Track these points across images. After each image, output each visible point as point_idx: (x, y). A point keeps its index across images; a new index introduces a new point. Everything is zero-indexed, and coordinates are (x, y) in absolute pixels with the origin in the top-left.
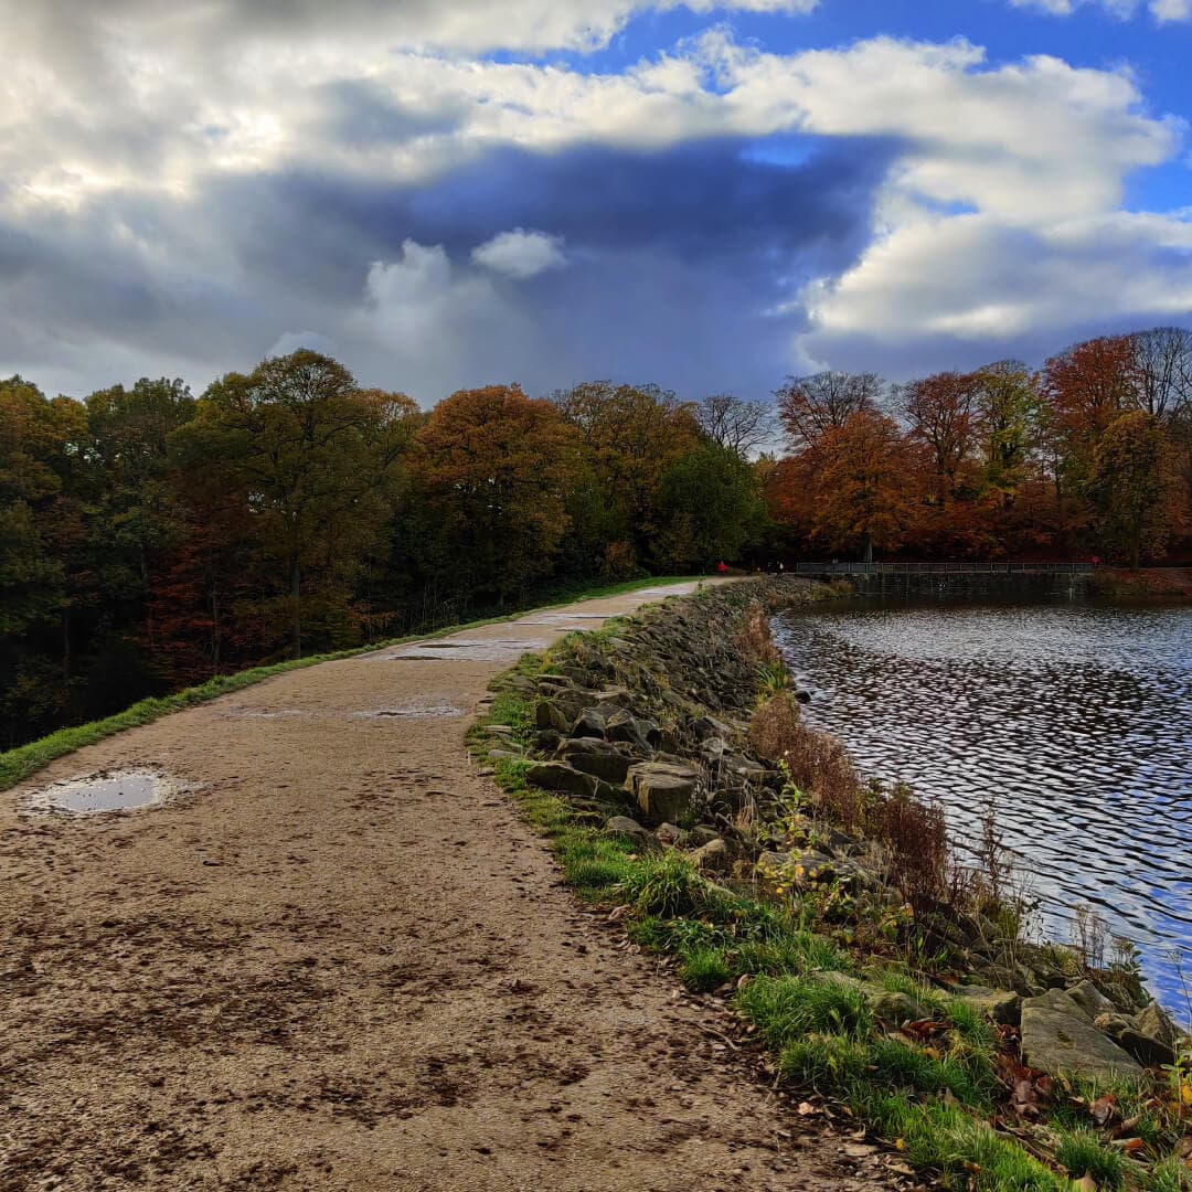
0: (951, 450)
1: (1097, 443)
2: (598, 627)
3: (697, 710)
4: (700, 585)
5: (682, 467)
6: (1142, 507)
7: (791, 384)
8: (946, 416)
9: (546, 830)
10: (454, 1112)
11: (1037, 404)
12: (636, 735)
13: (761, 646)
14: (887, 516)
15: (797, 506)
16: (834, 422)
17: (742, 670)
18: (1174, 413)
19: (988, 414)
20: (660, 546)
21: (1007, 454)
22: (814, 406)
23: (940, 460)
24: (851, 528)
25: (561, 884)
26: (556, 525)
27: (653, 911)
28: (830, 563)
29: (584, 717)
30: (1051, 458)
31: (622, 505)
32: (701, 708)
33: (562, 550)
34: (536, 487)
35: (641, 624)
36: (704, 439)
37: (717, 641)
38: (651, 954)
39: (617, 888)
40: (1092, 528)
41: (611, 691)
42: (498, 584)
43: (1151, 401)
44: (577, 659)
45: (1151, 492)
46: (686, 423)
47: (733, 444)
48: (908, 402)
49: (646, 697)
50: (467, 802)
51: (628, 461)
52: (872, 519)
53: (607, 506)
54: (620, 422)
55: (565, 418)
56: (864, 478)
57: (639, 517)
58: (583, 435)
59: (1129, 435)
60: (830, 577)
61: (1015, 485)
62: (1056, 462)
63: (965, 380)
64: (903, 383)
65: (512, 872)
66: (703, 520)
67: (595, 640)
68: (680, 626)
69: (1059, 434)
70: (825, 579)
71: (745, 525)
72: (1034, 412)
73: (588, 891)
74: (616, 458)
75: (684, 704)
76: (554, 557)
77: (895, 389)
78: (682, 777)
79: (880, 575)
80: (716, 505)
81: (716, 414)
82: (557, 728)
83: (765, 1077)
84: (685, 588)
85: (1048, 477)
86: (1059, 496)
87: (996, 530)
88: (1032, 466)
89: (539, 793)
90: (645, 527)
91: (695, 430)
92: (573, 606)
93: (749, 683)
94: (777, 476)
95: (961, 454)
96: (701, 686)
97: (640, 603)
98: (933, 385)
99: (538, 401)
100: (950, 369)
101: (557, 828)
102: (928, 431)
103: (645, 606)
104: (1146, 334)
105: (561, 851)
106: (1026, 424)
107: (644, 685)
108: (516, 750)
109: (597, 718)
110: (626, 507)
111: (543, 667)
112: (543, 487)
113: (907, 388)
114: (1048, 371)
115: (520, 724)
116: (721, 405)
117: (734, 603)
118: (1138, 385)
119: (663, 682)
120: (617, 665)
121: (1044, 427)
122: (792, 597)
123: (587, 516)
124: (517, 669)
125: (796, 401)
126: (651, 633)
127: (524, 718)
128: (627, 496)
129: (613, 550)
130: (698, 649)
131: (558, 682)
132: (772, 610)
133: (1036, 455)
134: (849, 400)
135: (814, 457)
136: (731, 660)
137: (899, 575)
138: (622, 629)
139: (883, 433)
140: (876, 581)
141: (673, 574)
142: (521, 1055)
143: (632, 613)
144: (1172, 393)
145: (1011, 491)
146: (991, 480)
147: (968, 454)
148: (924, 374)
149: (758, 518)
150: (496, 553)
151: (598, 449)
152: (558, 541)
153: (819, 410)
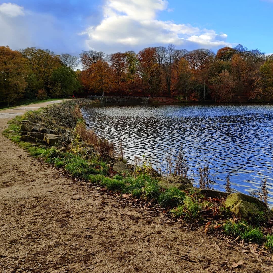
0: (120, 70)
1: (150, 70)
2: (37, 110)
3: (63, 128)
4: (63, 101)
5: (57, 71)
6: (158, 84)
7: (83, 53)
8: (119, 62)
9: (25, 148)
10: (9, 188)
11: (137, 61)
12: (47, 132)
13: (78, 114)
14: (107, 85)
15: (86, 82)
16: (94, 62)
17: (74, 119)
18: (163, 65)
19: (128, 63)
20: (53, 91)
21: (132, 72)
22: (89, 58)
23: (118, 73)
24: (99, 88)
25: (29, 156)
26: (23, 85)
27: (49, 157)
28: (95, 96)
29: (33, 128)
30: (141, 73)
31: (42, 80)
32: (63, 127)
33: (25, 92)
34: (16, 74)
35: (48, 109)
36: (62, 64)
37: (67, 113)
38: (49, 164)
39: (42, 155)
40: (149, 89)
41: (40, 123)
42: (7, 100)
43: (159, 62)
44: (32, 117)
45: (159, 81)
46: (57, 60)
47: (70, 66)
48: (110, 59)
49: (50, 125)
50: (5, 145)
51: (42, 69)
52: (103, 86)
53: (38, 80)
54: (40, 59)
55: (23, 56)
56: (101, 76)
57: (47, 84)
58: (29, 61)
59: (155, 69)
60: (94, 99)
61: (133, 79)
62: (142, 74)
63: (123, 54)
64: (109, 54)
65: (18, 155)
66: (63, 85)
67: (36, 113)
68: (58, 110)
69: (142, 68)
70: (93, 99)
71: (74, 86)
72: (137, 63)
73: (36, 157)
74: (39, 68)
75: (59, 127)
76: (23, 93)
77: (107, 56)
78: (56, 137)
79: (106, 99)
80: (66, 81)
81: (65, 58)
82: (27, 130)
83: (69, 177)
84: (59, 101)
85: (140, 77)
86: (143, 81)
87: (130, 89)
88: (137, 75)
89: (23, 142)
90: (48, 86)
91: (60, 62)
92: (30, 105)
93: (75, 122)
94: (81, 74)
95: (122, 71)
96: (63, 123)
97: (48, 104)
98: (116, 55)
99: (15, 51)
100: (119, 52)
101: (28, 147)
102: (115, 66)
103: (49, 105)
104: (158, 47)
105: (29, 151)
106: (136, 65)
107: (49, 123)
108: (16, 135)
109: (37, 128)
110: (43, 81)
111: (22, 118)
112: (18, 74)
113: (110, 55)
114: (140, 54)
115: (17, 130)
116: (67, 56)
117: (72, 105)
118: (157, 58)
119: (54, 122)
120: (42, 118)
121: (139, 66)
122: (86, 103)
123: (32, 83)
124: (15, 119)
125: (85, 57)
126: (51, 111)
127: (18, 129)
128: (43, 78)
129: (40, 92)
130: (63, 115)
131: (27, 122)
132: (81, 106)
133: (138, 72)
134: (97, 57)
135: (90, 70)
136: (71, 117)
137: (110, 99)
138: (43, 110)
139: (105, 66)
140: (105, 100)
141: (57, 98)
142: (22, 179)
143: (46, 107)
144: (163, 61)
145: (133, 80)
146: (129, 77)
147: (124, 71)
148: (114, 53)
149: (77, 84)
150: (5, 92)
151: (33, 65)
152: (24, 89)
153: (90, 59)
